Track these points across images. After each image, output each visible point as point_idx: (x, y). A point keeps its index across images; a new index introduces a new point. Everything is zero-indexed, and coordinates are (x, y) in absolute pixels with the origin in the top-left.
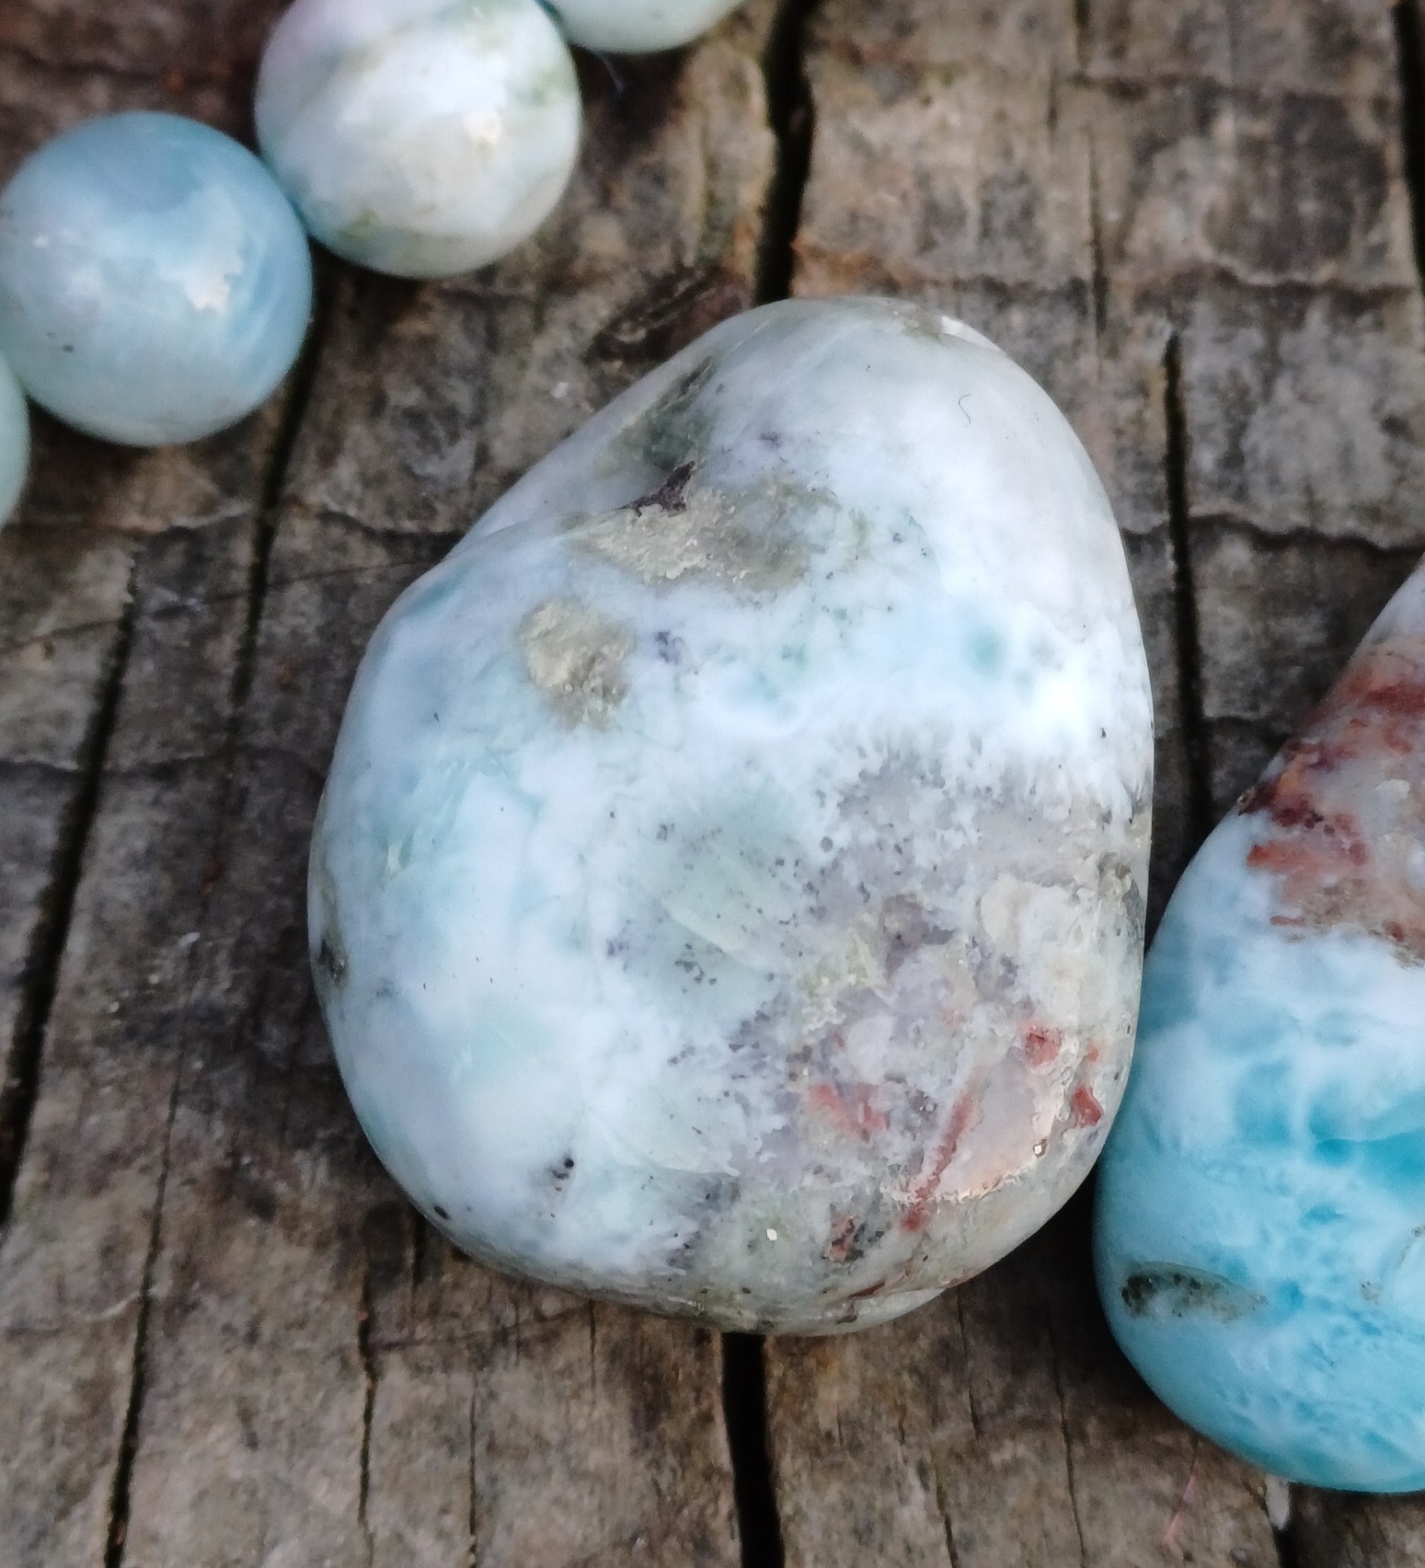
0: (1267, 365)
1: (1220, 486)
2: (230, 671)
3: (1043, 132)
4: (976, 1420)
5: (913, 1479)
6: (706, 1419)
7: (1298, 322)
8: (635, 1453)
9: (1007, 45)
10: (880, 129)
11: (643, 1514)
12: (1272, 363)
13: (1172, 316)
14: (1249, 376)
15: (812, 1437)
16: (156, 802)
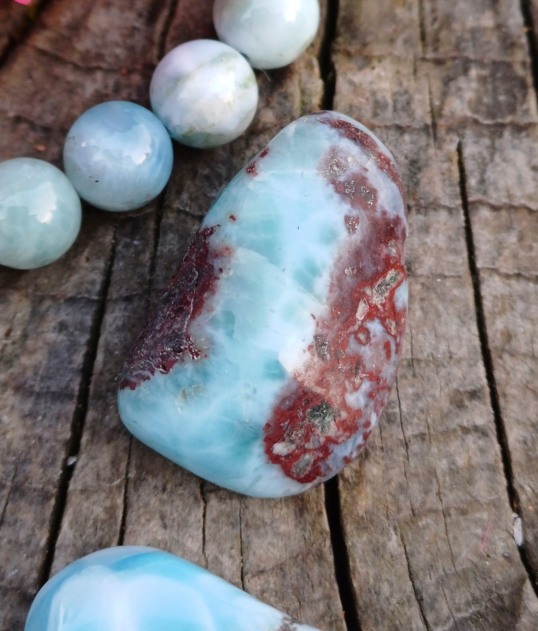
0: (491, 150)
1: (478, 190)
2: (148, 264)
3: (412, 77)
4: (413, 511)
5: (392, 532)
6: (320, 513)
7: (501, 136)
8: (296, 526)
9: (399, 49)
10: (357, 78)
11: (300, 547)
12: (493, 149)
13: (459, 135)
14: (486, 154)
15: (357, 518)
16: (125, 309)
